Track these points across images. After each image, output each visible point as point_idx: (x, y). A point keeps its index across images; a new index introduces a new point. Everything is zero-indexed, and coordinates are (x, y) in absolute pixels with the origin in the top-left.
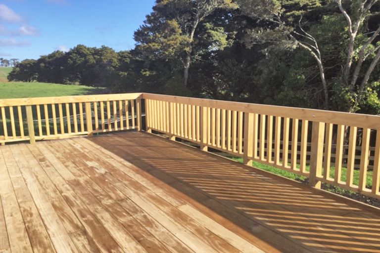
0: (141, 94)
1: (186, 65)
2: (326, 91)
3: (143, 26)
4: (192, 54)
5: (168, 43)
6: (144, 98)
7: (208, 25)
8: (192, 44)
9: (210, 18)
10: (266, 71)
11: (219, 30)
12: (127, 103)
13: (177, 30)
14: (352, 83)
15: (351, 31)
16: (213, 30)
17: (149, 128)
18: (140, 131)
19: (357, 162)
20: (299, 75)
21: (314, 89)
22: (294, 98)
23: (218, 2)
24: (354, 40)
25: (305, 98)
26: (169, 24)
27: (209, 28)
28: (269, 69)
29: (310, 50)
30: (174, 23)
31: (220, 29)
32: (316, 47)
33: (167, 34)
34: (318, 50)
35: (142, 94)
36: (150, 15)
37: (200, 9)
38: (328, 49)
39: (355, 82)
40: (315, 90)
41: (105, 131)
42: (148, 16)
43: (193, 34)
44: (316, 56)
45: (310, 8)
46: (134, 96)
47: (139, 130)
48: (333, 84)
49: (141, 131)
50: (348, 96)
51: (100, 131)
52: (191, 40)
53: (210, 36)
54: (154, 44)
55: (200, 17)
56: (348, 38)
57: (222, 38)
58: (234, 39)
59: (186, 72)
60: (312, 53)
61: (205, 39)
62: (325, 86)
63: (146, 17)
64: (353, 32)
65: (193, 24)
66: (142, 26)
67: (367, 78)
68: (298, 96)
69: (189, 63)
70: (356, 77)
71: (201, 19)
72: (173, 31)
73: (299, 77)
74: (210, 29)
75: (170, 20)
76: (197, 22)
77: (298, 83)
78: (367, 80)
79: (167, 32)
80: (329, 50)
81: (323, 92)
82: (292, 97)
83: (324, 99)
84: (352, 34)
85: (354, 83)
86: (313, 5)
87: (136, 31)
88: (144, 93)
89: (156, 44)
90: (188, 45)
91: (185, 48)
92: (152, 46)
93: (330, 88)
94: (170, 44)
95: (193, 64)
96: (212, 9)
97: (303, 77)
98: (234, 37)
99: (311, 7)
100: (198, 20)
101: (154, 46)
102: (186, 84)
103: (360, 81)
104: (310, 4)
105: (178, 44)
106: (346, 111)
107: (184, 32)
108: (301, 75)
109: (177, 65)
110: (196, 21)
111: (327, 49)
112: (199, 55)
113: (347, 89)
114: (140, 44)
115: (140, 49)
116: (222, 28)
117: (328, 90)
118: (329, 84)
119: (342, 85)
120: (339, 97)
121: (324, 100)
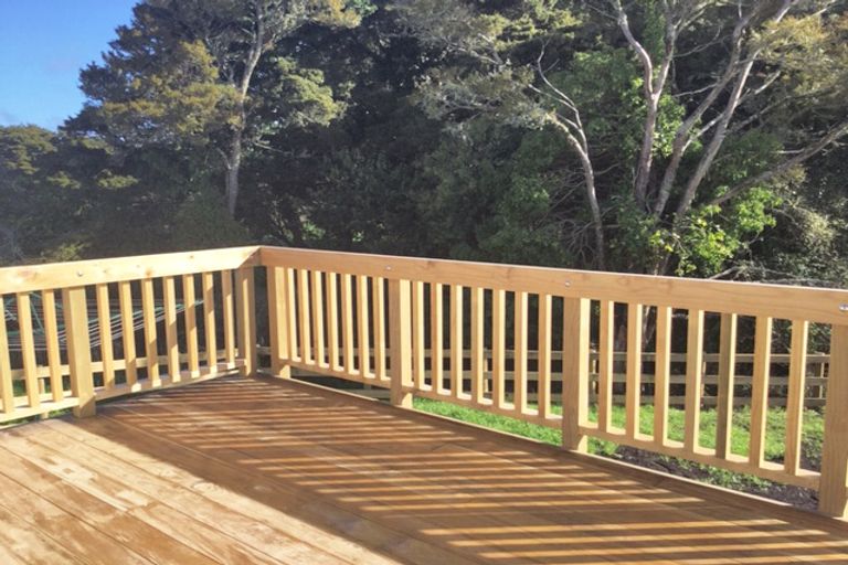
0: (255, 248)
1: (232, 163)
2: (598, 228)
3: (111, 53)
4: (247, 132)
5: (187, 101)
6: (264, 264)
7: (284, 63)
8: (246, 107)
9: (287, 44)
10: (448, 180)
11: (313, 76)
12: (209, 283)
13: (207, 69)
14: (657, 209)
15: (651, 90)
16: (298, 73)
17: (282, 364)
18: (251, 376)
19: (678, 390)
20: (536, 190)
21: (566, 223)
22: (529, 245)
23: (308, 8)
24: (655, 108)
25: (555, 245)
26: (188, 52)
27: (287, 69)
28: (457, 175)
29: (567, 130)
30: (199, 51)
31: (316, 75)
32: (578, 124)
33: (179, 77)
34: (581, 131)
35: (259, 250)
36: (130, 27)
37: (265, 20)
38: (598, 128)
39: (663, 206)
40: (572, 225)
41: (137, 388)
42: (122, 30)
43: (246, 82)
44: (578, 146)
45: (520, 38)
46: (232, 258)
47: (248, 371)
48: (616, 209)
49: (253, 375)
50: (656, 239)
51: (120, 391)
52: (243, 97)
53: (290, 89)
54: (144, 103)
55: (265, 41)
56: (641, 103)
57: (324, 97)
58: (350, 102)
59: (233, 180)
60: (571, 137)
61: (278, 96)
62: (597, 216)
63: (117, 31)
64: (654, 92)
65: (247, 57)
66: (107, 54)
67: (691, 196)
68: (537, 240)
69: (238, 157)
70: (665, 194)
71: (270, 46)
72: (196, 71)
73: (536, 196)
74: (290, 72)
75: (191, 43)
76: (259, 54)
77: (533, 208)
78: (690, 202)
79: (180, 72)
80: (600, 131)
81: (592, 231)
82: (525, 244)
83: (594, 246)
84: (653, 96)
85: (660, 208)
86: (524, 30)
87: (85, 68)
88: (263, 247)
89: (152, 104)
90: (235, 109)
91: (229, 116)
92: (139, 109)
93: (609, 220)
94: (191, 105)
95: (247, 159)
96: (294, 23)
97: (546, 194)
98: (349, 95)
99: (522, 34)
100: (259, 50)
101: (145, 108)
102: (232, 212)
103: (674, 203)
104: (519, 28)
105: (212, 107)
106: (645, 273)
107: (223, 79)
108: (541, 191)
109: (206, 162)
110: (255, 50)
111: (595, 130)
112: (265, 137)
113: (649, 222)
114: (97, 103)
115: (102, 115)
116: (321, 73)
117: (604, 224)
118: (606, 210)
119: (639, 214)
120: (635, 241)
121: (594, 248)
